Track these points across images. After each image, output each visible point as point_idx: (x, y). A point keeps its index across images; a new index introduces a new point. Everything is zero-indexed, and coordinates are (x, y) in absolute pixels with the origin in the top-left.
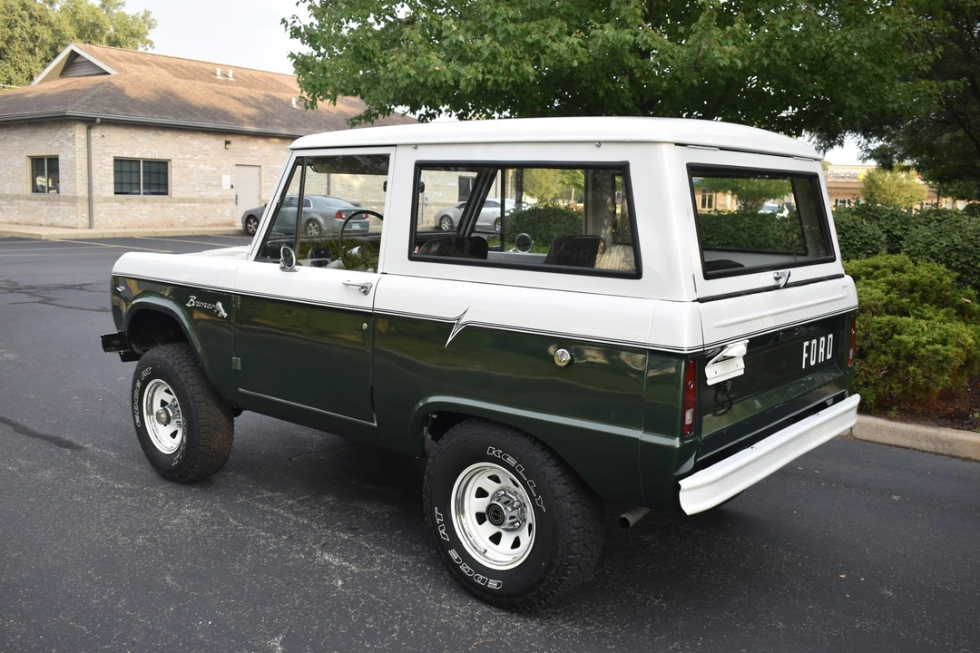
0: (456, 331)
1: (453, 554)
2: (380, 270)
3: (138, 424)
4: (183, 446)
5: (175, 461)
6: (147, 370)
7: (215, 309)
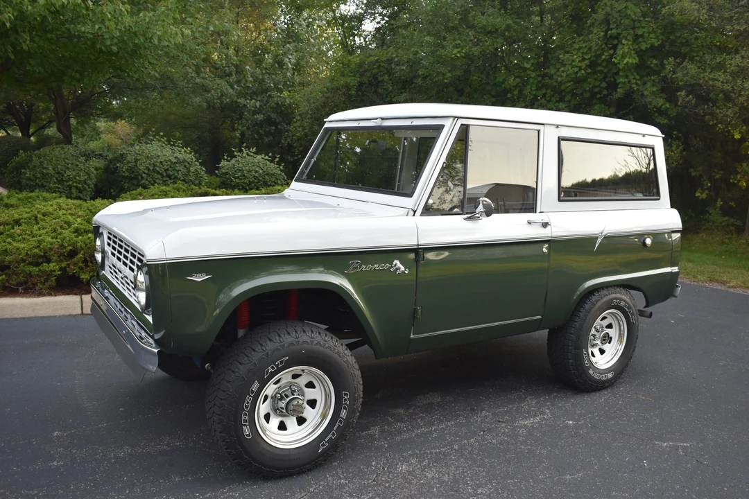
0: (599, 240)
1: (591, 372)
2: (538, 210)
3: (248, 435)
4: (341, 422)
5: (323, 445)
6: (278, 362)
7: (392, 267)
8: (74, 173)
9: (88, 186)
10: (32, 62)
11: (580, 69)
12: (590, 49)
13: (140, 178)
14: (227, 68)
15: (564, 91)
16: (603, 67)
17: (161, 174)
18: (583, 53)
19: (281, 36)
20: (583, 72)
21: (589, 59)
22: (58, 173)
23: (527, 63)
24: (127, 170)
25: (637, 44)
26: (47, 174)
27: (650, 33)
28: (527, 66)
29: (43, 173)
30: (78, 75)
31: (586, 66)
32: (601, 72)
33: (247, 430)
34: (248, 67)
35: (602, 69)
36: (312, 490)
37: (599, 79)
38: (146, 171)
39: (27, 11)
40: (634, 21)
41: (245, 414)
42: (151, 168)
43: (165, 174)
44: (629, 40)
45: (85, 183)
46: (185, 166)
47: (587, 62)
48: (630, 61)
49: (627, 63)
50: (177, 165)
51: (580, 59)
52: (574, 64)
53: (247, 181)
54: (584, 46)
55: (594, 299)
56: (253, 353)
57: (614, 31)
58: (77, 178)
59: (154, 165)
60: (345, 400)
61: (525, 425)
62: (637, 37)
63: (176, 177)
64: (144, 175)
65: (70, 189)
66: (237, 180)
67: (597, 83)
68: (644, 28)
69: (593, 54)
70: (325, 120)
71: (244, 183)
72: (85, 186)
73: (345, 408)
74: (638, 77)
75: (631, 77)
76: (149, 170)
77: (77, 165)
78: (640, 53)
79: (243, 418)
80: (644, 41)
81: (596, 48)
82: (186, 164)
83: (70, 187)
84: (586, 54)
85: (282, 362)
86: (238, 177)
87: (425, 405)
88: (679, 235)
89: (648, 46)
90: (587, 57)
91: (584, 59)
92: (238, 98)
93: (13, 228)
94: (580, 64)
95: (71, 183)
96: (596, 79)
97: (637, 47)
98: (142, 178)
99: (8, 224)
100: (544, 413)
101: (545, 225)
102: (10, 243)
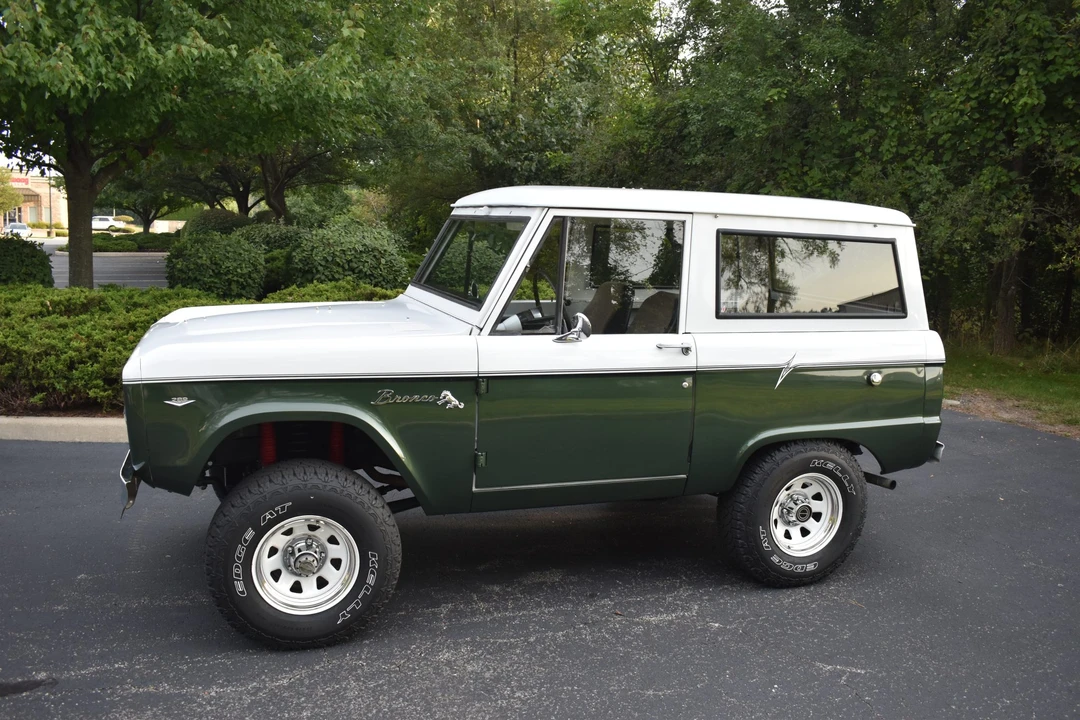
0: (784, 374)
1: (775, 559)
2: (682, 328)
3: (242, 593)
4: (367, 589)
5: (344, 616)
6: (278, 508)
7: (440, 400)
8: (235, 265)
9: (253, 280)
10: (183, 125)
11: (962, 113)
12: (978, 81)
13: (314, 271)
14: (492, 118)
15: (942, 146)
16: (999, 109)
17: (343, 267)
18: (968, 90)
19: (568, 71)
20: (966, 118)
21: (976, 98)
22: (216, 264)
23: (885, 106)
24: (300, 260)
25: (1045, 75)
26: (202, 265)
27: (1066, 57)
28: (883, 110)
29: (197, 264)
30: (245, 140)
31: (972, 108)
32: (996, 118)
33: (240, 586)
34: (520, 116)
35: (997, 113)
36: (317, 667)
37: (995, 127)
38: (323, 263)
39: (157, 66)
40: (1041, 40)
41: (237, 567)
42: (330, 259)
43: (347, 267)
44: (1030, 70)
45: (250, 277)
46: (375, 256)
47: (973, 103)
48: (1030, 101)
49: (1026, 104)
50: (364, 255)
51: (963, 99)
52: (952, 106)
53: (456, 276)
54: (969, 79)
55: (778, 456)
56: (248, 494)
57: (1010, 56)
58: (239, 270)
59: (334, 256)
60: (373, 562)
61: (648, 622)
62: (1046, 64)
63: (361, 271)
64: (320, 268)
65: (230, 284)
66: (444, 276)
67: (990, 135)
68: (1057, 49)
69: (983, 91)
70: (452, 205)
71: (452, 279)
72: (249, 281)
73: (372, 572)
74: (1045, 125)
75: (1035, 126)
76: (327, 261)
77: (240, 254)
78: (1047, 89)
79: (235, 570)
80: (1057, 70)
81: (986, 82)
82: (376, 254)
83: (230, 282)
84: (972, 90)
85: (283, 509)
86: (445, 272)
87: (534, 584)
88: (940, 370)
89: (1062, 78)
90: (973, 96)
91: (969, 99)
92: (506, 159)
93: (128, 333)
94: (962, 107)
95: (230, 276)
96: (988, 129)
97: (1044, 79)
98: (318, 271)
99: (122, 329)
100: (689, 609)
101: (686, 351)
102: (120, 352)
